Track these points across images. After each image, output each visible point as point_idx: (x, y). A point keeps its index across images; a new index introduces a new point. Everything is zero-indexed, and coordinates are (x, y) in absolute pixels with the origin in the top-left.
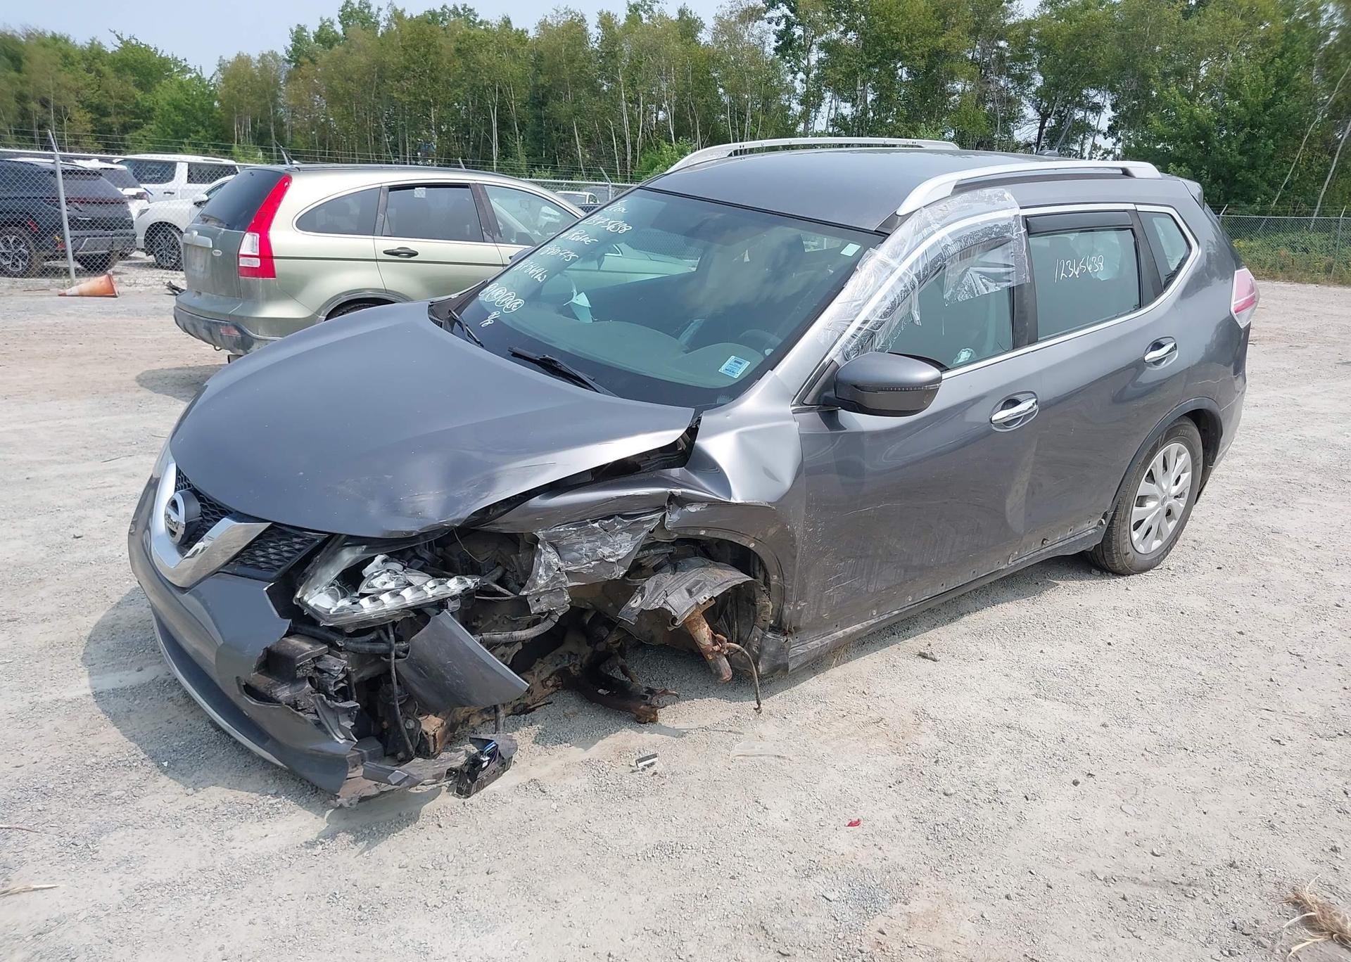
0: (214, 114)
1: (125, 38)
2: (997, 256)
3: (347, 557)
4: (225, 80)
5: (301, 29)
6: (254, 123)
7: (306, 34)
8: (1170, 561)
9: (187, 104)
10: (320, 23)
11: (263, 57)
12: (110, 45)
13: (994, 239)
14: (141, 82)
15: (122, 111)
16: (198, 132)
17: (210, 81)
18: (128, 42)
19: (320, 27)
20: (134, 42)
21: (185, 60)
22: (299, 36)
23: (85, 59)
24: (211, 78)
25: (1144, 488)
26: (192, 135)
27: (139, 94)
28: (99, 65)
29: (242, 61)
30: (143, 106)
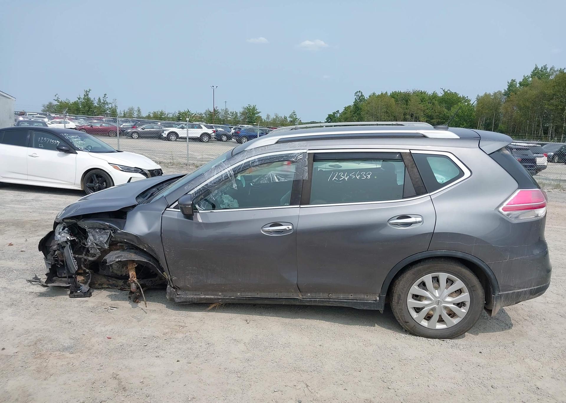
0: (472, 117)
1: (446, 90)
4: (478, 104)
5: (513, 81)
6: (486, 120)
7: (515, 83)
9: (462, 114)
10: (523, 78)
11: (495, 94)
12: (440, 94)
14: (448, 107)
15: (438, 117)
16: (463, 124)
17: (472, 104)
18: (447, 92)
19: (523, 79)
20: (449, 92)
21: (467, 97)
22: (512, 85)
23: (430, 99)
24: (473, 103)
26: (461, 125)
27: (446, 110)
28: (434, 101)
29: (487, 96)
30: (446, 115)
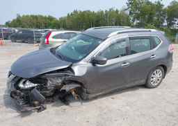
2: (124, 43)
3: (24, 80)
8: (159, 87)
13: (124, 40)
25: (153, 76)
30: (50, 23)
